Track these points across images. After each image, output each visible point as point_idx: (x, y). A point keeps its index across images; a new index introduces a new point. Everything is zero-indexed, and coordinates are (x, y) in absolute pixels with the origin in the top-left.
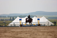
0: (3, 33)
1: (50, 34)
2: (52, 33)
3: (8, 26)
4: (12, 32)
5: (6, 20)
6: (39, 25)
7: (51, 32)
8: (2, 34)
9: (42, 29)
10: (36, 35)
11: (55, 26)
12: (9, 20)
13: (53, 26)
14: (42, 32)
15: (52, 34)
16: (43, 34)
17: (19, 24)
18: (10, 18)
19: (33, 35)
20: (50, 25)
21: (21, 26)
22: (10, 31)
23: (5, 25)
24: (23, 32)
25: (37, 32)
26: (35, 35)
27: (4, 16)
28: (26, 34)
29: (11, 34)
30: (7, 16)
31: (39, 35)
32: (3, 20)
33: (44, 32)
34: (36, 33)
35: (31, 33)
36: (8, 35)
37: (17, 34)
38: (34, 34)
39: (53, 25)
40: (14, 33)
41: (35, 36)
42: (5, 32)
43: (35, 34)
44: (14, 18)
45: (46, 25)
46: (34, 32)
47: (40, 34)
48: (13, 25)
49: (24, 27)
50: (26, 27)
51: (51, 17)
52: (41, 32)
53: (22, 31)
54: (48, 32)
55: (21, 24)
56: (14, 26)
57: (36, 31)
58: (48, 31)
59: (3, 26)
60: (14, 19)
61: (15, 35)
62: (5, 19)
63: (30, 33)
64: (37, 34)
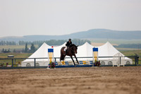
0: (8, 84)
1: (125, 86)
2: (130, 85)
3: (19, 66)
4: (30, 80)
5: (14, 51)
6: (97, 64)
7: (127, 82)
8: (6, 86)
9: (105, 75)
10: (89, 88)
11: (135, 65)
12: (23, 51)
13: (132, 67)
14: (104, 81)
15: (128, 87)
16: (107, 87)
17: (46, 62)
18: (24, 47)
19: (81, 89)
20: (123, 63)
21: (53, 65)
22: (24, 79)
23: (13, 65)
24: (57, 81)
25: (93, 81)
26: (86, 89)
27: (11, 41)
28: (65, 85)
29: (28, 86)
30: (17, 42)
31: (97, 89)
32: (9, 52)
33: (109, 82)
34: (88, 83)
35: (76, 84)
36: (21, 88)
37: (43, 87)
38: (84, 87)
39: (131, 63)
40: (36, 85)
41: (87, 91)
42: (13, 81)
43: (87, 87)
44: (36, 46)
45: (114, 64)
46: (84, 82)
47: (99, 87)
48: (33, 65)
49: (60, 69)
50: (63, 69)
51: (127, 43)
52: (101, 81)
53: (54, 80)
54: (119, 82)
55: (53, 60)
56: (35, 67)
57: (90, 79)
58: (119, 78)
59: (8, 66)
60: (34, 50)
61: (38, 89)
62: (12, 48)
63: (74, 85)
64: (91, 87)
